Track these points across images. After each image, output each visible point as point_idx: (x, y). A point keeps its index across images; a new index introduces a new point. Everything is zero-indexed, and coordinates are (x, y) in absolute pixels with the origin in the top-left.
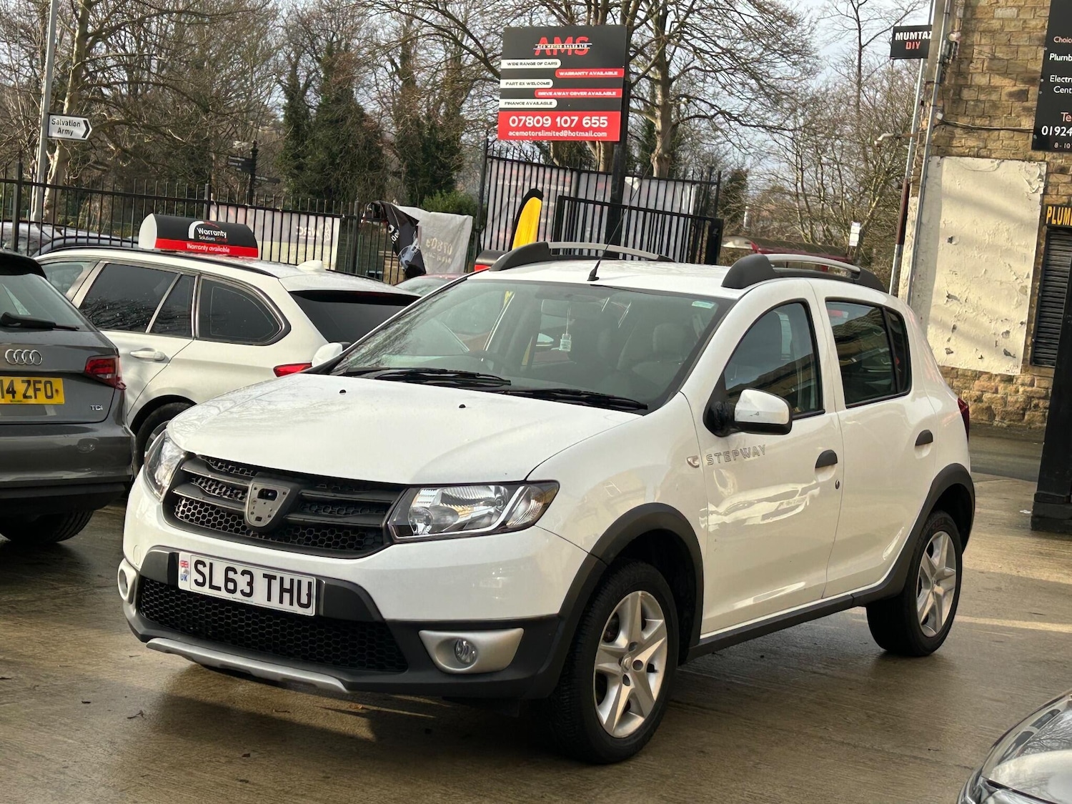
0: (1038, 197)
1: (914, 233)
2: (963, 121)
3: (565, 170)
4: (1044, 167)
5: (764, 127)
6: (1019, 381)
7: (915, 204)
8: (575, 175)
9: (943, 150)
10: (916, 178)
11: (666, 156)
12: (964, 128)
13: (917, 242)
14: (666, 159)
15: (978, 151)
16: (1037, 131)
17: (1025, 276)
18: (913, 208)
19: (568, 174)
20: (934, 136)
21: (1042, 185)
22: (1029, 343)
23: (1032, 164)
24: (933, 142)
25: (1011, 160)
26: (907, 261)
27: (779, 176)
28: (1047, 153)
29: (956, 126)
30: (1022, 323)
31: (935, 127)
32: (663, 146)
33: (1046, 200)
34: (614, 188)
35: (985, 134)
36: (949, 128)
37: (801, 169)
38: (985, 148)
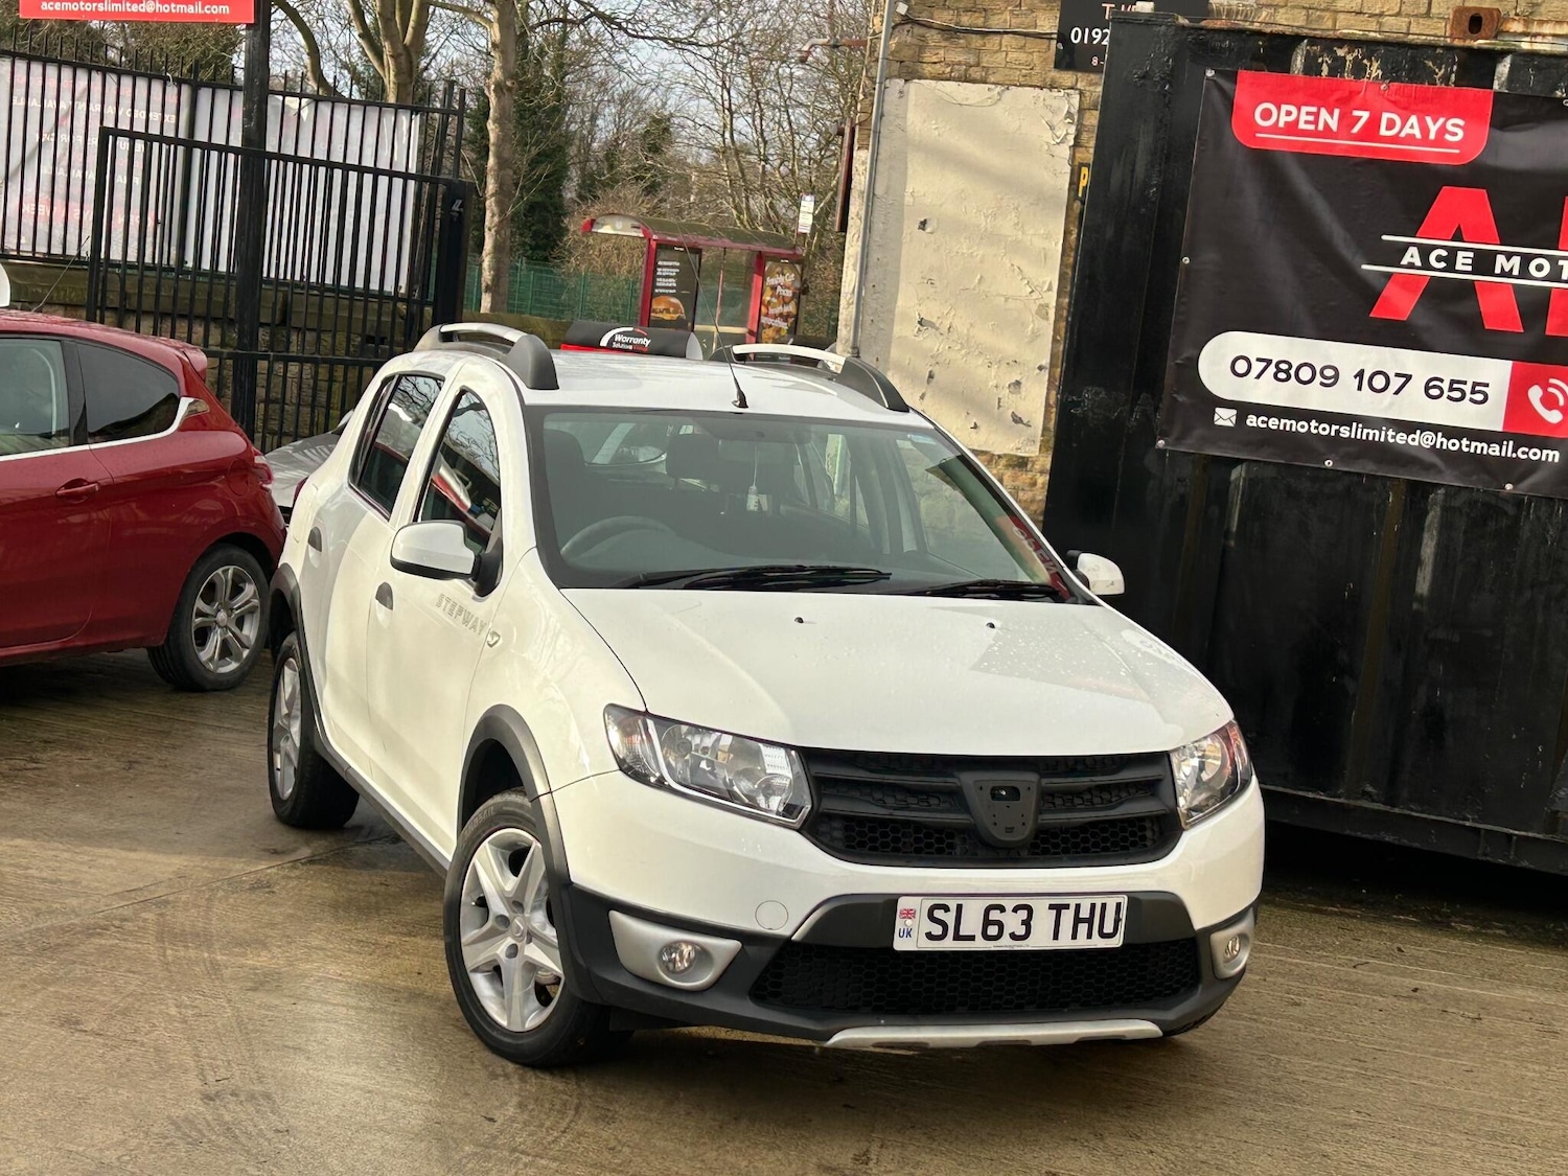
0: (1065, 152)
1: (863, 213)
2: (943, 18)
3: (165, 80)
4: (1076, 99)
5: (665, 40)
6: (1037, 467)
7: (864, 163)
9: (910, 71)
10: (864, 117)
12: (944, 30)
13: (868, 228)
14: (509, 89)
15: (966, 70)
16: (1063, 37)
17: (1046, 288)
18: (861, 168)
19: (172, 90)
20: (893, 43)
21: (1072, 130)
22: (1052, 402)
23: (1055, 93)
24: (892, 53)
25: (1021, 86)
26: (852, 261)
27: (697, 120)
28: (1079, 74)
29: (929, 26)
30: (1041, 368)
31: (894, 28)
32: (503, 68)
33: (1077, 155)
34: (247, 115)
35: (976, 41)
36: (918, 30)
37: (730, 109)
38: (978, 65)
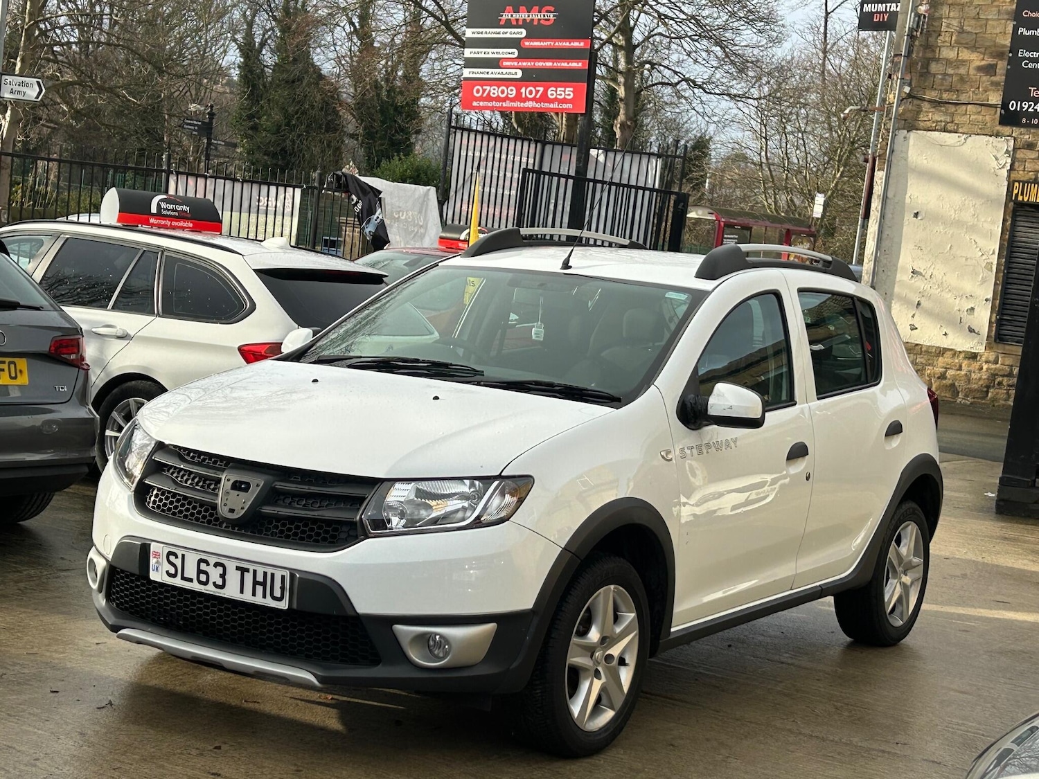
0: (1004, 173)
1: (879, 208)
2: (931, 95)
3: (530, 141)
4: (1012, 143)
5: (728, 95)
6: (983, 359)
7: (881, 179)
8: (539, 145)
9: (910, 124)
10: (882, 152)
11: (629, 123)
12: (930, 101)
13: (883, 216)
14: (629, 127)
15: (945, 126)
16: (1004, 105)
17: (991, 253)
18: (879, 182)
19: (533, 146)
20: (901, 109)
21: (1009, 160)
22: (993, 320)
23: (999, 139)
24: (900, 115)
25: (978, 134)
26: (872, 235)
27: (743, 144)
28: (1014, 128)
29: (923, 100)
30: (987, 300)
31: (902, 100)
32: (626, 114)
33: (1012, 175)
34: (578, 160)
35: (952, 109)
36: (916, 102)
37: (765, 138)
38: (952, 122)
